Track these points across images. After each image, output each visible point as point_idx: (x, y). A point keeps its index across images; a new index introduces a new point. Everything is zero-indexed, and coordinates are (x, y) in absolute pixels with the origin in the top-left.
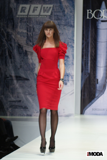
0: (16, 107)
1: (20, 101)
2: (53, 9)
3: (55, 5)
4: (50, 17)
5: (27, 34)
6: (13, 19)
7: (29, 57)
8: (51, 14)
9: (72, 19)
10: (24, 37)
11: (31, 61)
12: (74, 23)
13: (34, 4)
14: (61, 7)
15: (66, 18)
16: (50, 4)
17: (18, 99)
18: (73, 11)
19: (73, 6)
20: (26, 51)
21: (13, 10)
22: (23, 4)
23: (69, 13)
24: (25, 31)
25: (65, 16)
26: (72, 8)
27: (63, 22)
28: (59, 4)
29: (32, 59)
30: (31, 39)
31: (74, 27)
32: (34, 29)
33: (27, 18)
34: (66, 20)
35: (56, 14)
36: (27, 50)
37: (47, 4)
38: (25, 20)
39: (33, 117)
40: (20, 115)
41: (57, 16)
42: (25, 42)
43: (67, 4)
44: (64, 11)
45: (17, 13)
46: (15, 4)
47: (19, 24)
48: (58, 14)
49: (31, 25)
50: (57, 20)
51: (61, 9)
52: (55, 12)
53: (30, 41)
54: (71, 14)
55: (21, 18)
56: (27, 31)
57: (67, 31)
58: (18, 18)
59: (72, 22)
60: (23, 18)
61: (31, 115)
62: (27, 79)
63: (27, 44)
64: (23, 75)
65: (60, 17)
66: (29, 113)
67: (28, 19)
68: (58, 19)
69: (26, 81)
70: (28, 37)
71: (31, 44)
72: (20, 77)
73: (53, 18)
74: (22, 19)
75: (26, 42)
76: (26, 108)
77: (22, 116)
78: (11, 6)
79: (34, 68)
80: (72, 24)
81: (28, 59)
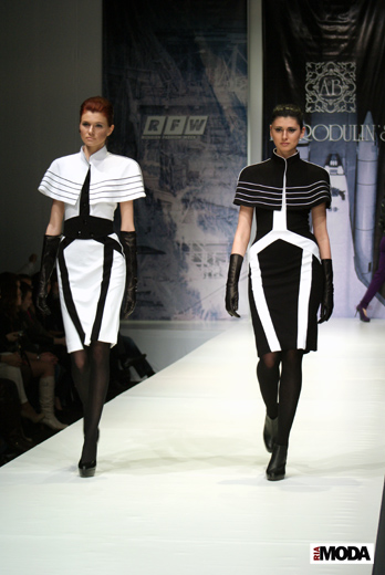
0: (142, 303)
1: (148, 293)
2: (208, 124)
3: (212, 116)
4: (203, 137)
5: (161, 169)
6: (135, 142)
7: (165, 211)
8: (205, 133)
9: (243, 141)
10: (156, 174)
11: (167, 219)
12: (246, 148)
13: (174, 114)
14: (223, 120)
15: (231, 139)
16: (203, 114)
17: (145, 289)
18: (244, 127)
19: (245, 118)
20: (159, 200)
21: (136, 126)
22: (152, 114)
23: (237, 130)
24: (158, 164)
25: (229, 135)
26: (242, 122)
27: (226, 147)
28: (219, 115)
29: (170, 216)
30: (168, 179)
31: (246, 155)
32: (173, 159)
33: (161, 141)
34: (232, 143)
35: (213, 132)
36: (161, 198)
37: (196, 114)
38: (157, 144)
39: (172, 322)
40: (150, 318)
41: (216, 136)
42: (157, 183)
43: (233, 115)
44: (227, 128)
45: (142, 132)
46: (139, 116)
47: (147, 151)
48: (217, 132)
49: (168, 154)
50: (215, 143)
51: (223, 123)
52: (211, 129)
53: (167, 183)
54: (242, 132)
55: (150, 141)
56: (162, 163)
57: (234, 164)
58: (144, 140)
59: (243, 146)
60: (154, 141)
61: (168, 319)
62: (162, 253)
63: (162, 188)
64: (153, 245)
65: (221, 139)
66: (165, 314)
67: (163, 142)
68: (217, 142)
69: (160, 256)
70: (162, 175)
71: (168, 187)
72: (148, 248)
73: (209, 141)
74: (151, 142)
75: (160, 184)
76: (159, 305)
77: (153, 319)
78: (132, 118)
79: (174, 232)
80: (243, 150)
81: (162, 214)
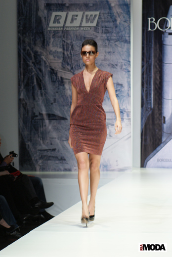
0: (49, 158)
1: (54, 150)
2: (100, 18)
3: (103, 11)
4: (96, 28)
5: (64, 53)
6: (42, 33)
7: (67, 86)
8: (97, 25)
9: (127, 31)
10: (59, 57)
11: (69, 92)
12: (130, 37)
13: (73, 10)
14: (111, 15)
15: (118, 30)
16: (96, 10)
17: (52, 147)
18: (128, 20)
19: (128, 13)
20: (61, 78)
21: (43, 20)
22: (56, 11)
23: (123, 23)
24: (60, 50)
25: (116, 27)
26: (126, 16)
27: (114, 36)
28: (107, 11)
29: (70, 90)
30: (69, 61)
31: (130, 42)
32: (72, 46)
33: (63, 31)
34: (118, 33)
35: (103, 24)
36: (64, 77)
37: (90, 11)
38: (60, 34)
39: (73, 173)
40: (55, 170)
41: (106, 27)
42: (60, 65)
43: (119, 10)
44: (115, 21)
45: (48, 24)
46: (46, 12)
47: (52, 40)
48: (107, 24)
49: (69, 42)
50: (105, 33)
51: (111, 17)
52: (102, 22)
53: (68, 64)
54: (126, 24)
55: (54, 31)
56: (64, 49)
57: (120, 49)
58: (50, 31)
59: (127, 35)
60: (57, 32)
61: (70, 170)
62: (65, 119)
63: (64, 68)
64: (58, 113)
65: (109, 29)
66: (67, 167)
67: (64, 33)
68: (107, 32)
69: (63, 121)
70: (64, 58)
71: (69, 67)
72: (54, 115)
73: (100, 31)
74: (55, 33)
75: (62, 65)
76: (62, 159)
77: (58, 171)
78: (40, 14)
80: (127, 38)
81: (64, 89)
